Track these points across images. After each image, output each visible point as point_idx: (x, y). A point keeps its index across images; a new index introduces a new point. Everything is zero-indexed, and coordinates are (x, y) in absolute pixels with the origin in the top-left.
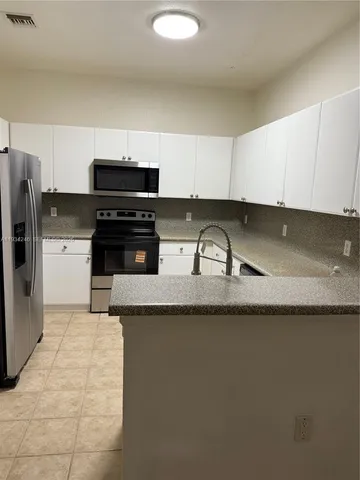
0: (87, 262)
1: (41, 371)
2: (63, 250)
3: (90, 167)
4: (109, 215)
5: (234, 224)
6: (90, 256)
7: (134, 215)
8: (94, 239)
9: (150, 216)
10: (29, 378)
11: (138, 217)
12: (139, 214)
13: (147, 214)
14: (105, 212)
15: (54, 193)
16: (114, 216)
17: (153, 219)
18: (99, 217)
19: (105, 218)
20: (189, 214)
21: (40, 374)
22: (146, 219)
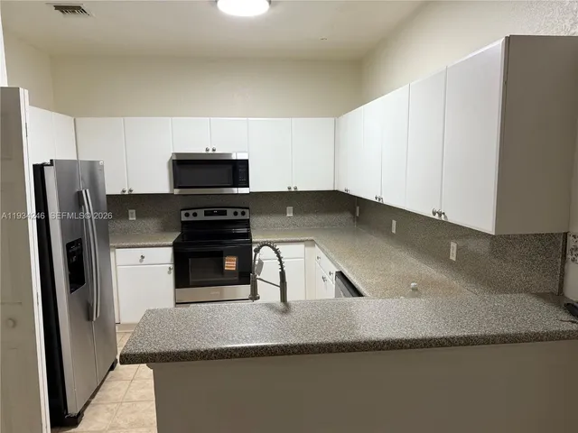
0: (169, 273)
1: (109, 406)
2: (141, 261)
3: (169, 162)
4: (195, 215)
5: (345, 217)
6: (172, 266)
7: (224, 213)
8: (176, 246)
9: (243, 214)
10: (95, 414)
11: (230, 216)
12: (230, 212)
13: (239, 211)
14: (191, 212)
15: (129, 195)
16: (201, 216)
17: (246, 217)
18: (184, 218)
19: (191, 218)
20: (290, 209)
21: (108, 409)
22: (239, 217)
